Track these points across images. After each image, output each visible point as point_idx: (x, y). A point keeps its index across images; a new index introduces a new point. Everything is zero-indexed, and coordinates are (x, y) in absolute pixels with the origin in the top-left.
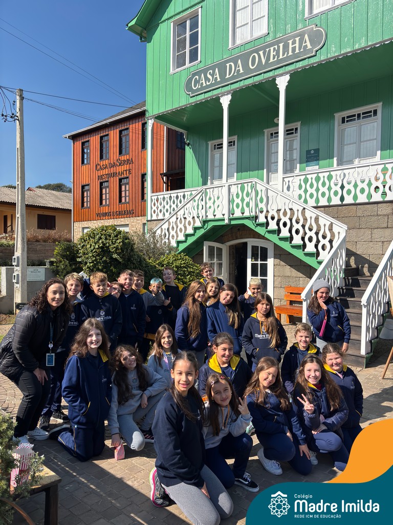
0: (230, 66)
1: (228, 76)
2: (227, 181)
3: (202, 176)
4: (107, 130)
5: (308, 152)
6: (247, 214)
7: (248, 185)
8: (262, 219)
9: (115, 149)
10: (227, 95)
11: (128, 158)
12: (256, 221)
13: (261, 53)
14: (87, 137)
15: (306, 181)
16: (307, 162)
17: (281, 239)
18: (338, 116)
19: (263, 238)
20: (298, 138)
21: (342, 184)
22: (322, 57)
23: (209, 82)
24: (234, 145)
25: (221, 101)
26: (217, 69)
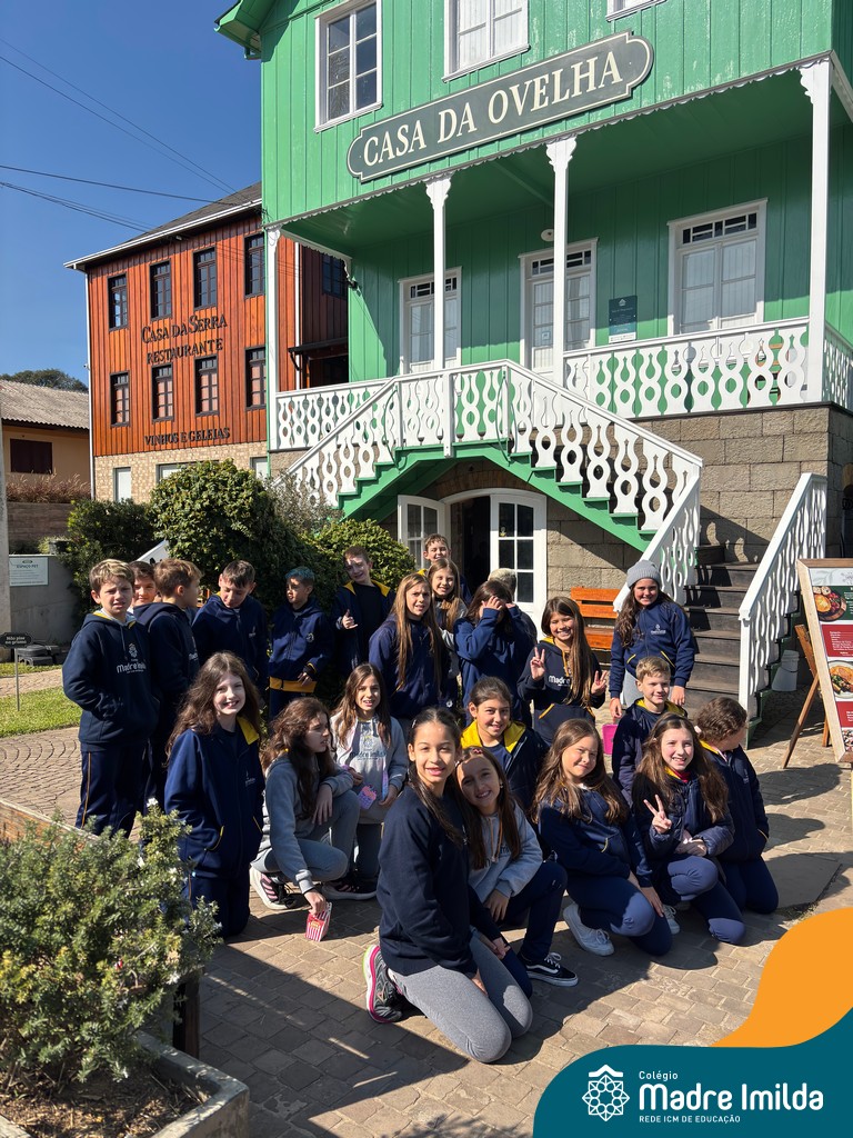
0: (448, 116)
1: (442, 139)
2: (444, 367)
3: (386, 355)
4: (166, 252)
5: (614, 303)
6: (491, 436)
7: (492, 374)
8: (523, 447)
9: (184, 294)
10: (441, 178)
11: (214, 314)
12: (510, 452)
13: (514, 89)
14: (120, 266)
15: (613, 364)
16: (611, 323)
17: (564, 488)
18: (676, 227)
19: (524, 485)
20: (593, 273)
21: (690, 370)
22: (645, 101)
23: (401, 151)
24: (455, 287)
25: (428, 192)
26: (418, 122)
